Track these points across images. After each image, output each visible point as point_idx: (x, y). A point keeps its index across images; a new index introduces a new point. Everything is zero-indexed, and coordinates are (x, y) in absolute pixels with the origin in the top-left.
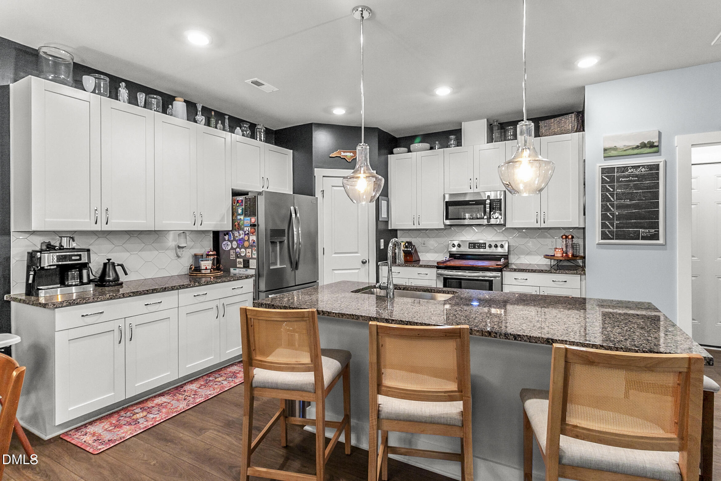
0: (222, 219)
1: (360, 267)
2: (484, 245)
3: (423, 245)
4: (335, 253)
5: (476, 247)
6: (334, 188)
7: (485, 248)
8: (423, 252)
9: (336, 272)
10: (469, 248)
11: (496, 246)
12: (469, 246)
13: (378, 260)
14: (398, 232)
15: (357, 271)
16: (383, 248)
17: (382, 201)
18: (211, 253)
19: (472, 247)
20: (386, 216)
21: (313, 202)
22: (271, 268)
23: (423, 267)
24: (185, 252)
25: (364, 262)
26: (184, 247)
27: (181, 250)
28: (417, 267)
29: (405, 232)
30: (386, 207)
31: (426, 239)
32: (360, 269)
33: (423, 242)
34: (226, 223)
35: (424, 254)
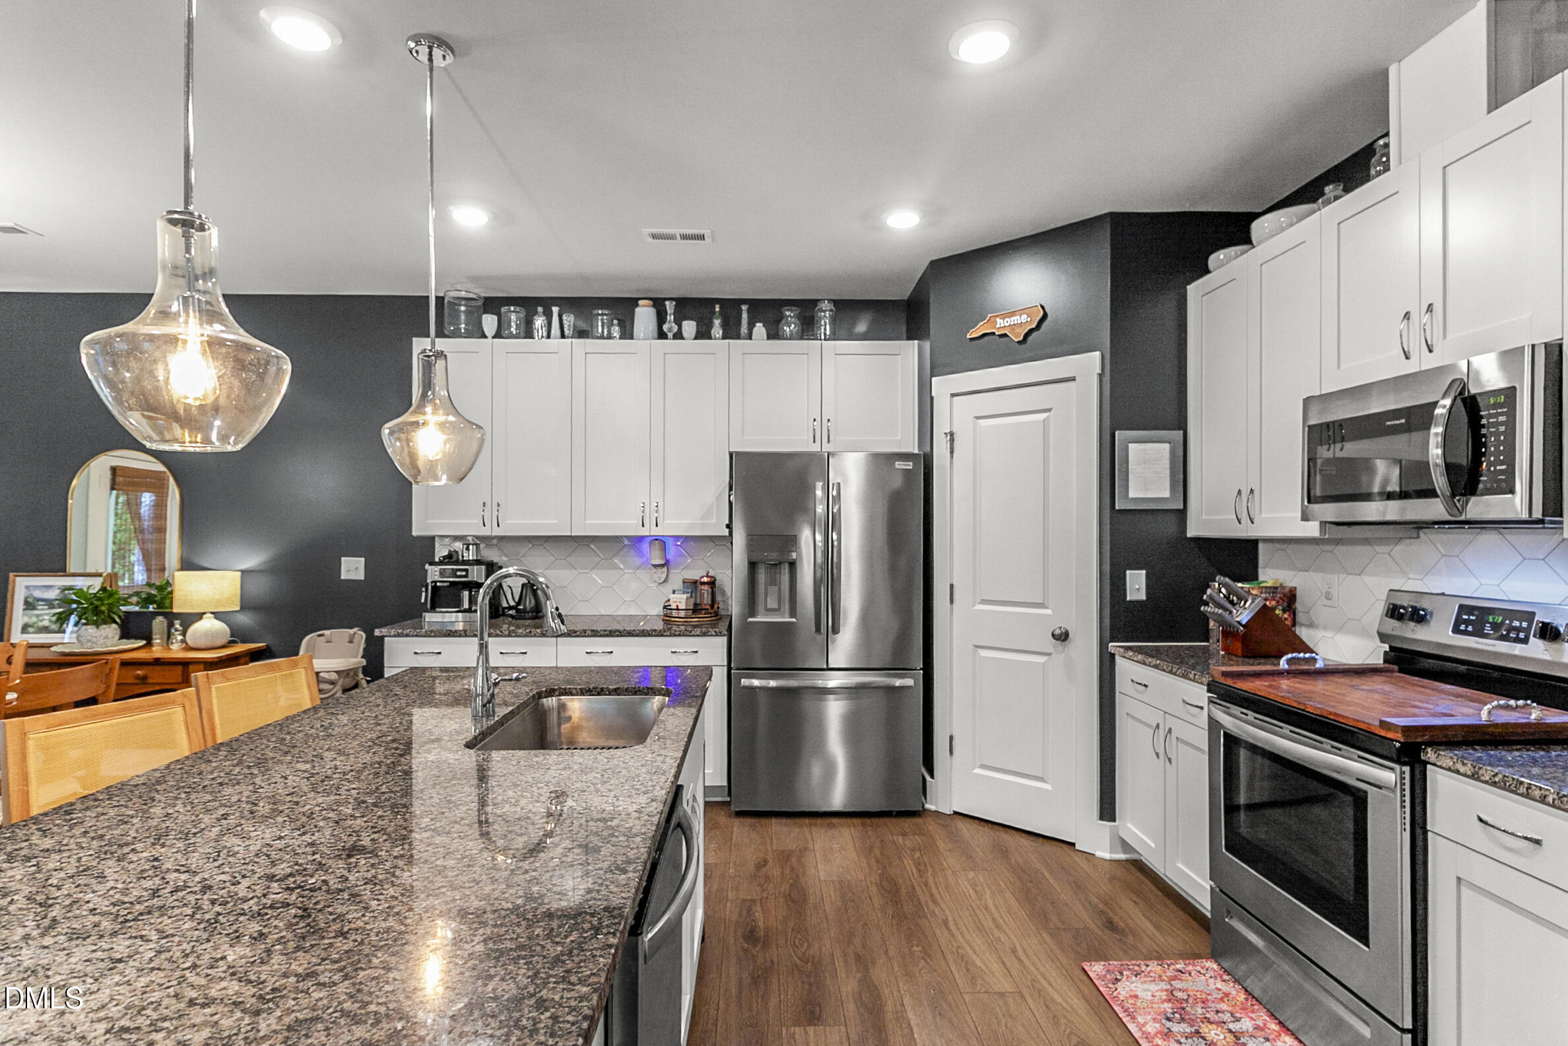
0: (707, 514)
1: (1050, 650)
2: (1525, 624)
3: (1326, 602)
4: (984, 602)
5: (1488, 629)
6: (984, 422)
8: (1325, 628)
9: (984, 653)
10: (1456, 630)
12: (1458, 621)
13: (1107, 634)
14: (1261, 546)
15: (1041, 659)
16: (1142, 596)
17: (1130, 445)
18: (705, 579)
19: (1470, 628)
20: (1167, 494)
21: (897, 467)
22: (750, 620)
23: (1190, 679)
24: (671, 575)
25: (1062, 637)
26: (662, 566)
27: (659, 570)
28: (1178, 676)
29: (1277, 546)
30: (1168, 462)
31: (1335, 578)
32: (1049, 654)
33: (1325, 589)
34: (714, 521)
35: (1329, 634)
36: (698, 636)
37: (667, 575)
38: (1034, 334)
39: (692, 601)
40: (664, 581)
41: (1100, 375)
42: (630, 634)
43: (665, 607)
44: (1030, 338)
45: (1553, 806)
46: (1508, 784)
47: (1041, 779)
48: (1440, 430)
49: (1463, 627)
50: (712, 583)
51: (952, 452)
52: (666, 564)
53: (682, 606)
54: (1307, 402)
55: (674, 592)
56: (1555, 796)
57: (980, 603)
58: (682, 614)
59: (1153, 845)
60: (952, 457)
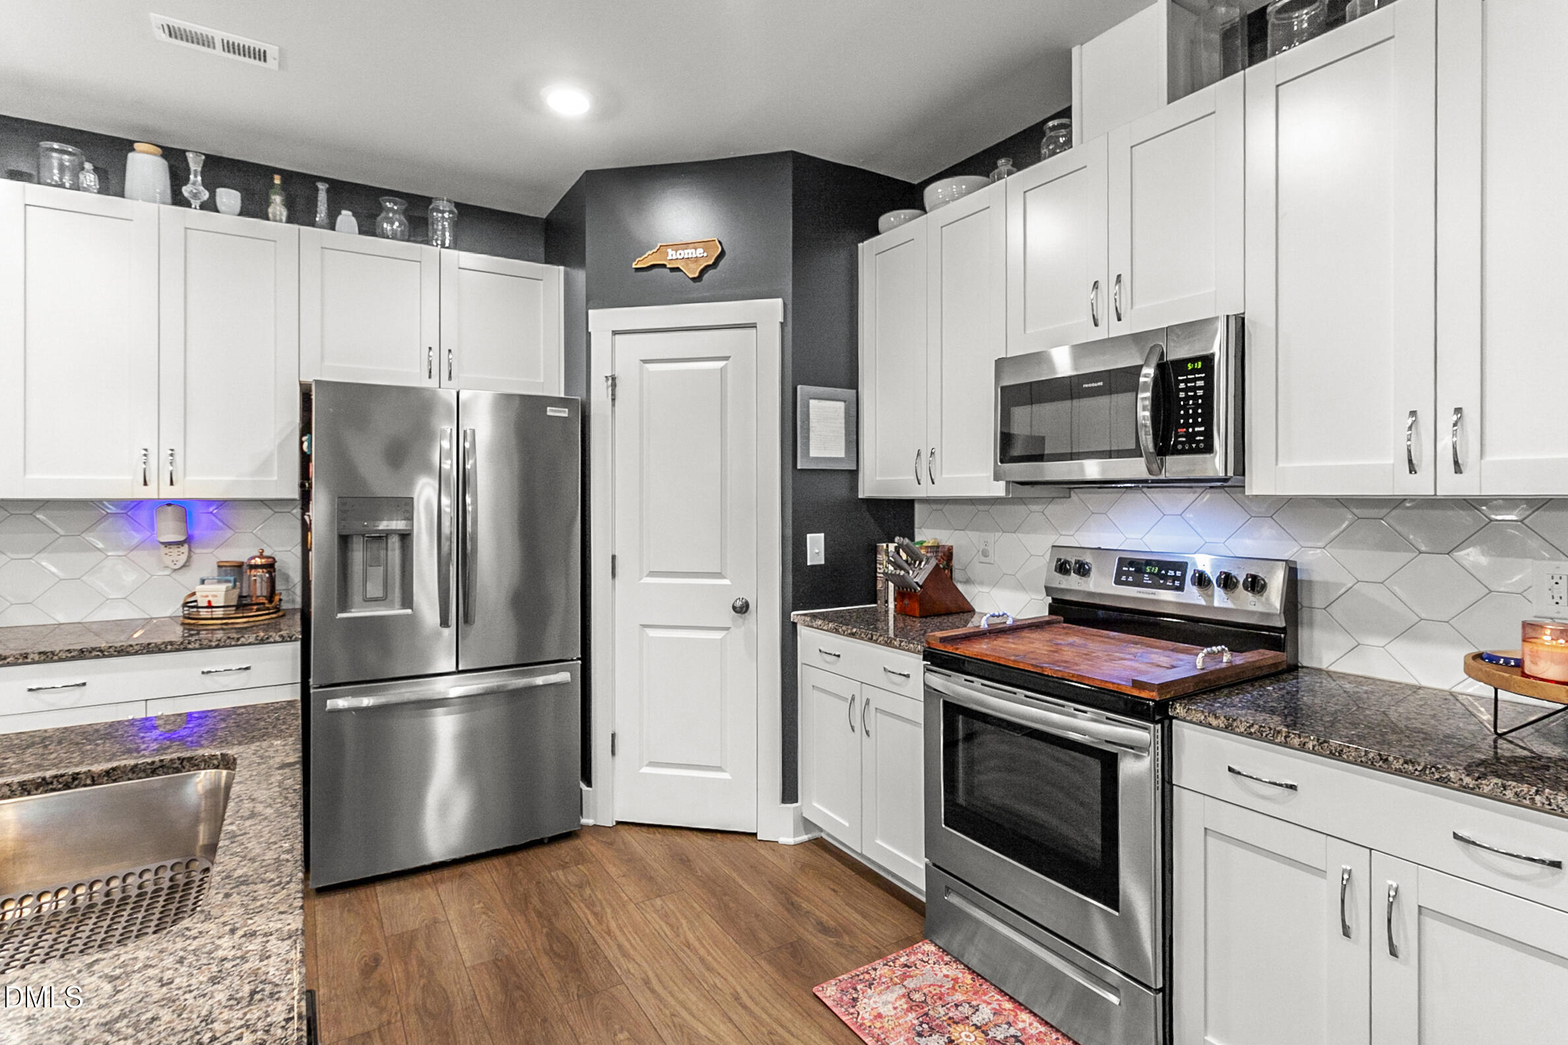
0: (263, 467)
1: (730, 624)
2: (1179, 573)
3: (983, 559)
4: (652, 574)
5: (1146, 579)
6: (651, 367)
7: (1180, 588)
8: (982, 583)
9: (652, 633)
10: (1118, 582)
11: (1228, 582)
12: (1119, 573)
13: (790, 602)
14: (917, 506)
15: (718, 635)
16: (821, 561)
17: (812, 402)
18: (258, 561)
19: (1130, 579)
20: (842, 455)
21: (549, 413)
22: (340, 615)
23: (896, 647)
24: (195, 557)
25: (742, 609)
26: (179, 544)
27: (174, 550)
28: (880, 644)
29: (934, 507)
30: (843, 421)
31: (992, 537)
32: (728, 629)
33: (982, 547)
34: (275, 478)
35: (985, 589)
36: (250, 644)
37: (189, 557)
38: (711, 272)
39: (236, 592)
40: (184, 566)
41: (782, 323)
42: (122, 652)
43: (185, 605)
44: (706, 277)
45: (1313, 752)
46: (1264, 734)
47: (719, 769)
48: (1148, 394)
49: (1124, 578)
50: (270, 566)
51: (613, 400)
52: (188, 540)
53: (219, 601)
54: (1000, 364)
55: (203, 582)
56: (1315, 743)
57: (647, 576)
58: (219, 613)
59: (847, 824)
60: (613, 405)
